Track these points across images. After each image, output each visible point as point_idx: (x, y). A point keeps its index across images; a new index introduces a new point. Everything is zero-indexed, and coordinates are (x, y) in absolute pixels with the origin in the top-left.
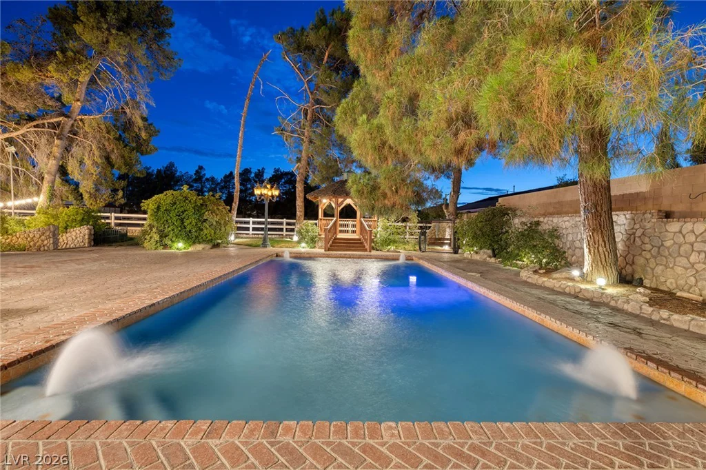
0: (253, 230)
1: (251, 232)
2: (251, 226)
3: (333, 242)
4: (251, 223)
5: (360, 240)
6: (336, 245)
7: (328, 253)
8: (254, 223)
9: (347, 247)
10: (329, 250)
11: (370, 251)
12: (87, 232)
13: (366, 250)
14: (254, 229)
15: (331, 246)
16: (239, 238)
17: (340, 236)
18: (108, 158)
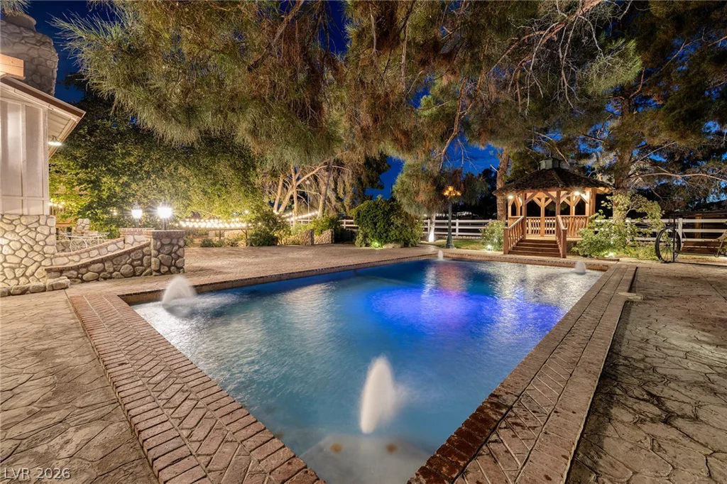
0: (459, 232)
1: (457, 233)
2: (457, 227)
3: (517, 245)
4: (457, 224)
5: (555, 242)
6: (522, 248)
7: (508, 256)
8: (460, 224)
9: (533, 250)
10: (510, 253)
11: (564, 257)
12: (330, 233)
13: (558, 256)
14: (461, 230)
15: (514, 248)
16: (440, 238)
17: (529, 237)
18: (360, 179)
